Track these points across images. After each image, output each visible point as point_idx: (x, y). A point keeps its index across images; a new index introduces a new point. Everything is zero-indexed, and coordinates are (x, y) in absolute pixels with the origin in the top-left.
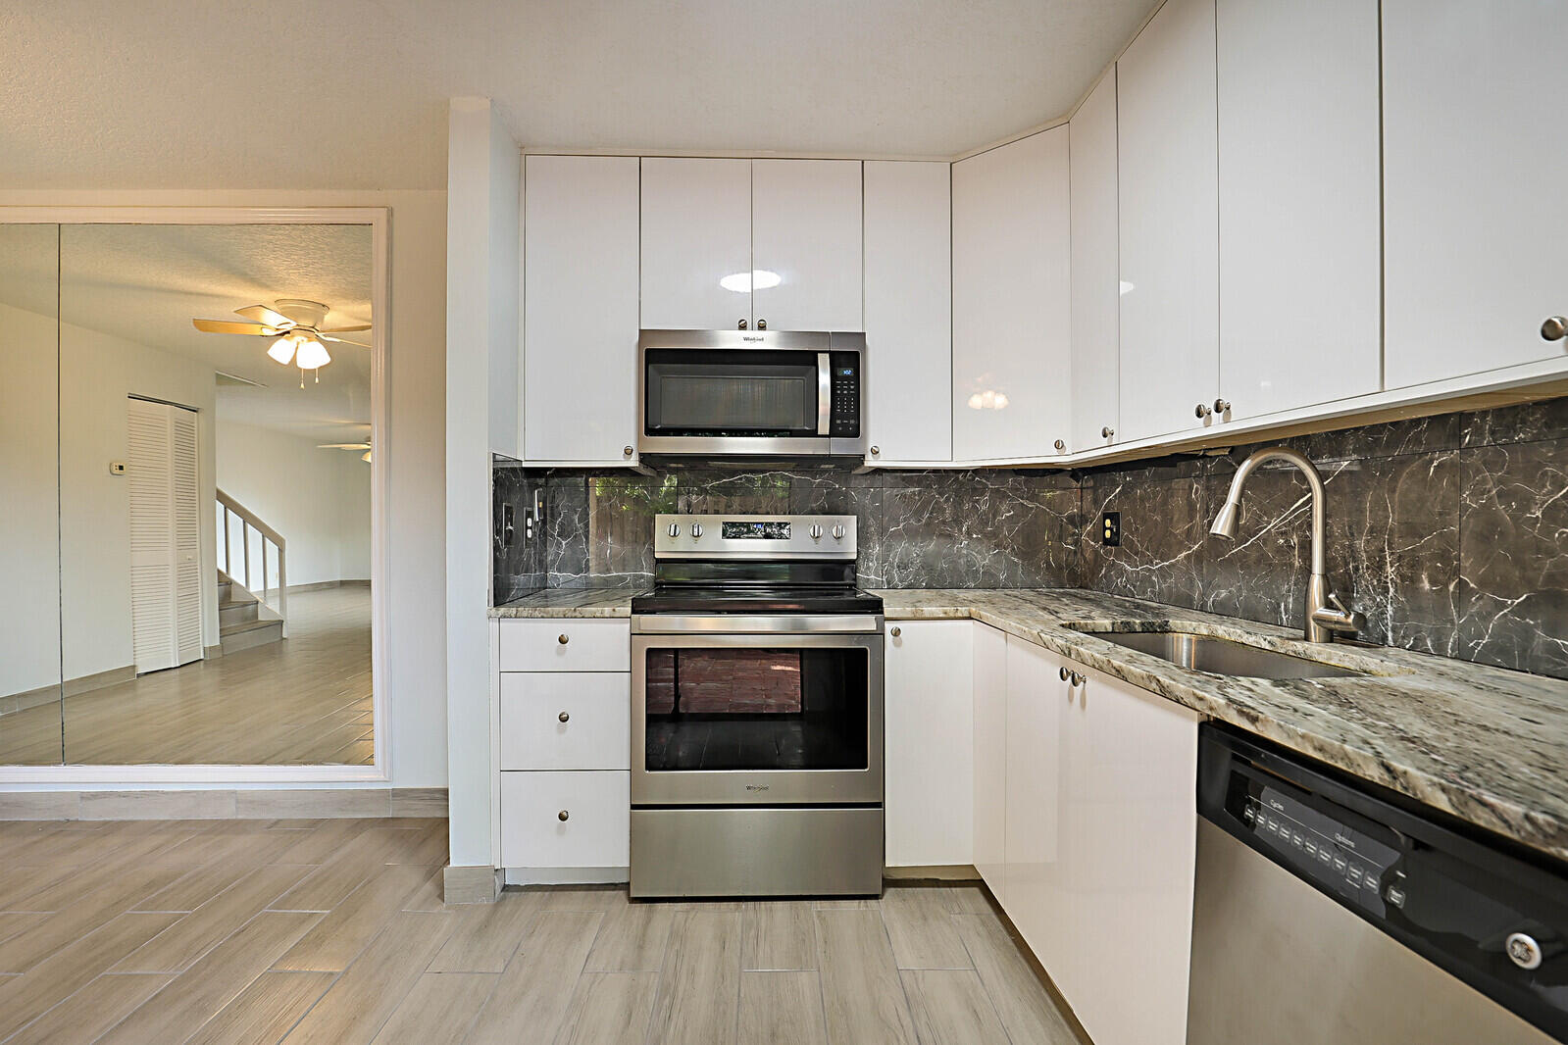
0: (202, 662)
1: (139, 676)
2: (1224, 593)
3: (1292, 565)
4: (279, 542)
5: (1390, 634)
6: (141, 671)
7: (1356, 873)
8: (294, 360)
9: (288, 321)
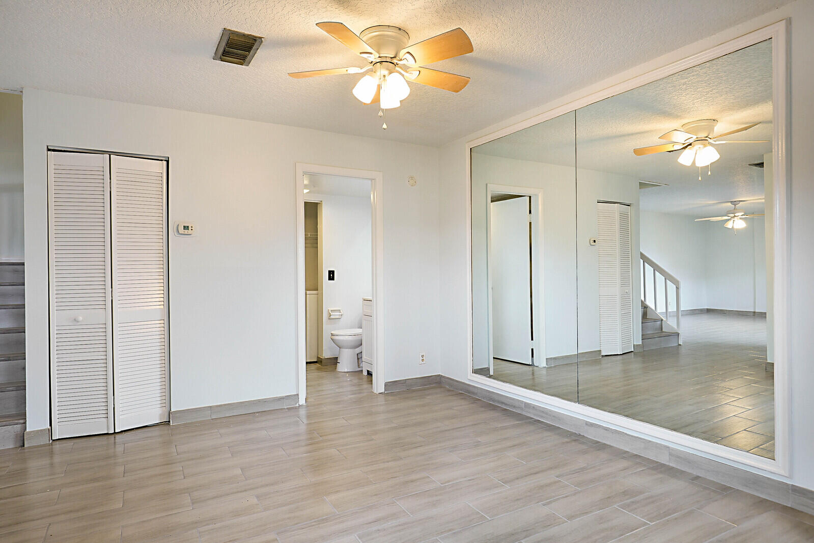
0: (633, 353)
1: (603, 356)
4: (676, 283)
6: (603, 354)
8: (694, 163)
9: (691, 136)
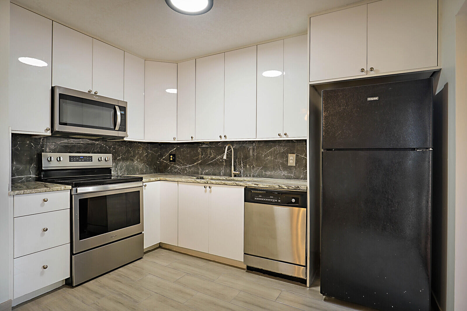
2: (207, 171)
3: (223, 164)
5: (242, 175)
7: (274, 200)
